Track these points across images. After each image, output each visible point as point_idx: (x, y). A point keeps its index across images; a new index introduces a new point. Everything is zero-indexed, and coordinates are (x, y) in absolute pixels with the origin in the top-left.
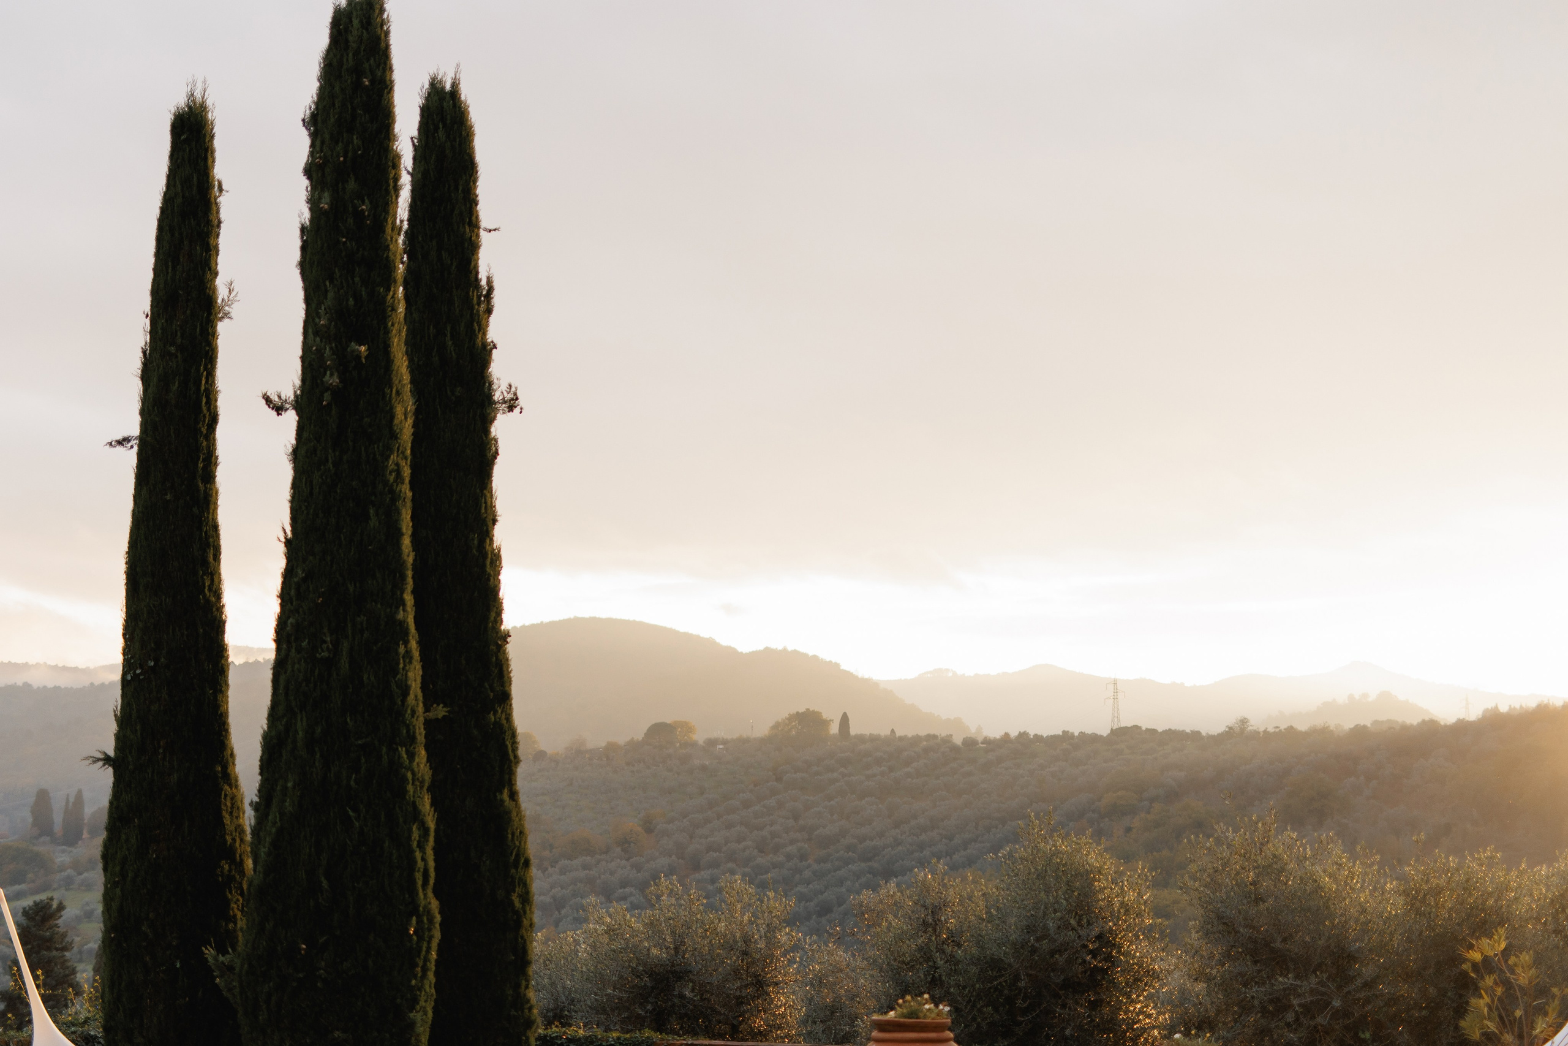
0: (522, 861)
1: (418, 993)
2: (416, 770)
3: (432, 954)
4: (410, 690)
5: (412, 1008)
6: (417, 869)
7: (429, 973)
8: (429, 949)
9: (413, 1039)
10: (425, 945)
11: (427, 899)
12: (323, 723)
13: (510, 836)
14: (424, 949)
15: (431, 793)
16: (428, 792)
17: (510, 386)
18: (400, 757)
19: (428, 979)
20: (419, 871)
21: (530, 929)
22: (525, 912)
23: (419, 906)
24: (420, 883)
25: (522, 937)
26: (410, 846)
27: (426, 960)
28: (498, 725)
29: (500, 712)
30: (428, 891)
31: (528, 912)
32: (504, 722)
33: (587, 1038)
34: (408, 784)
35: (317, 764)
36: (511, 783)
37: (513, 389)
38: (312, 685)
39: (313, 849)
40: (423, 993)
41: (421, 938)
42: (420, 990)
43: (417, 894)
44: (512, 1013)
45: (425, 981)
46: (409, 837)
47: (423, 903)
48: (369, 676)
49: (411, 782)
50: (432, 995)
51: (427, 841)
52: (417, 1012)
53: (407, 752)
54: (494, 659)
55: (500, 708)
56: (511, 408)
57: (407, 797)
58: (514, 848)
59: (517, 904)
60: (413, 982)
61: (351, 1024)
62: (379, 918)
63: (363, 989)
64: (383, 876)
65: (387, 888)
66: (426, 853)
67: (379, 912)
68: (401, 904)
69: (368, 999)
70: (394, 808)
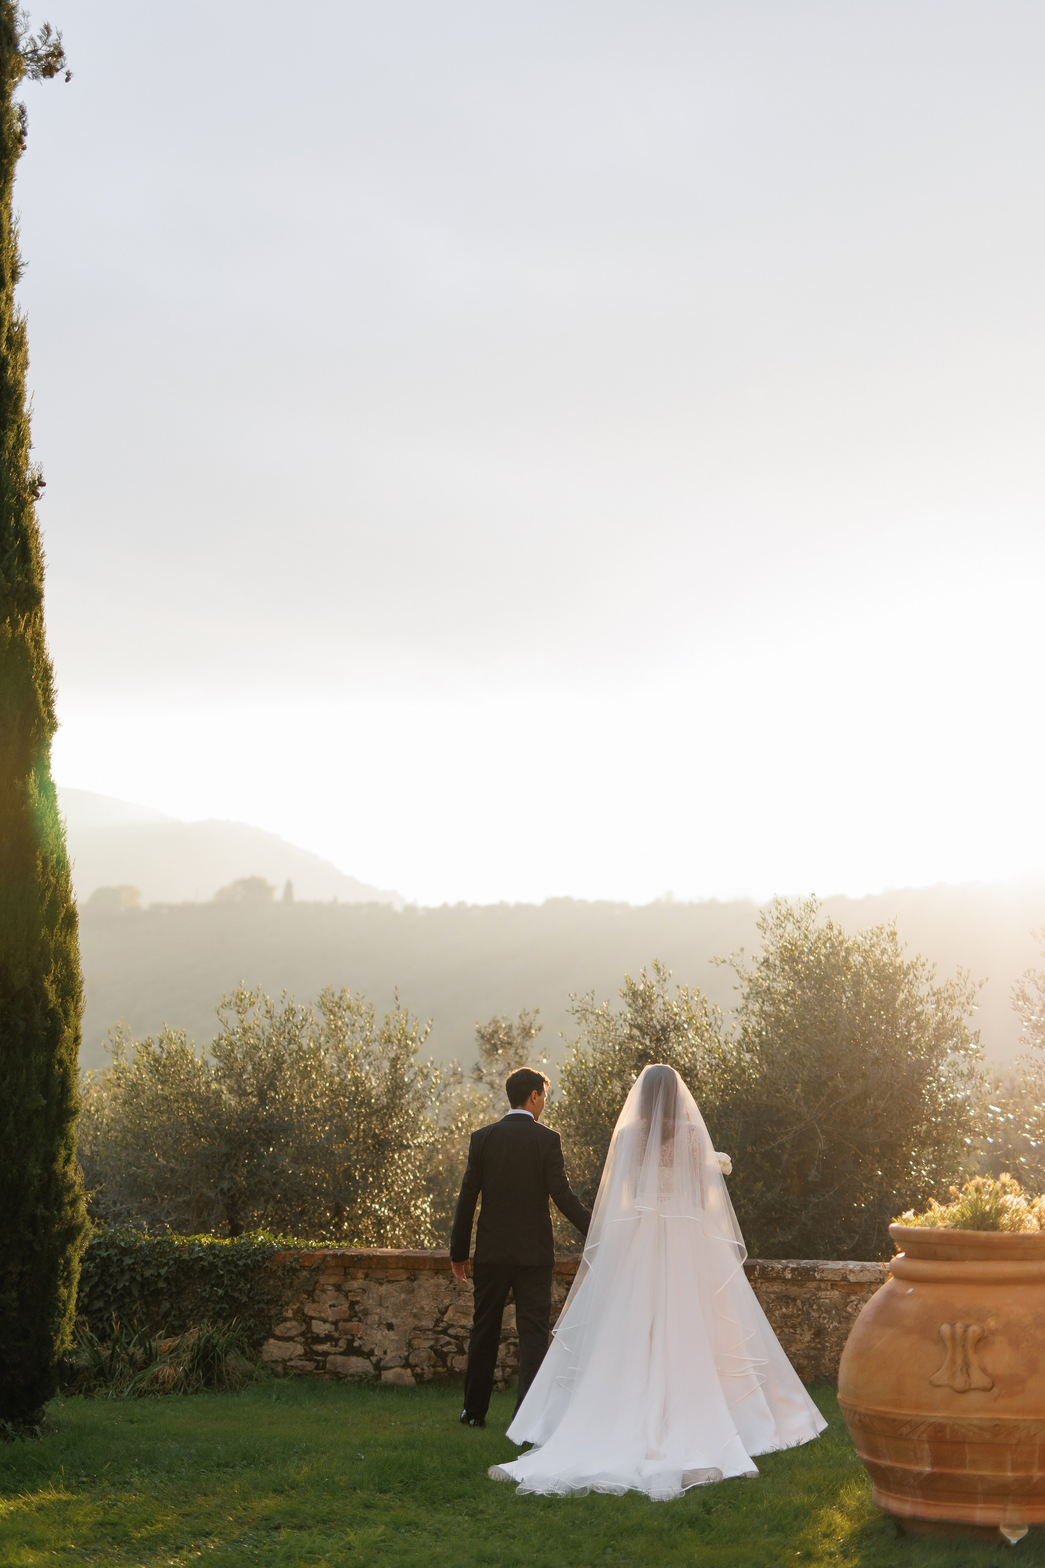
13: (39, 863)
17: (47, 28)
21: (73, 1046)
22: (66, 1013)
25: (61, 1062)
28: (18, 646)
29: (23, 624)
31: (72, 1013)
33: (155, 1246)
37: (53, 38)
44: (38, 1212)
54: (12, 521)
55: (23, 617)
56: (49, 71)
58: (48, 888)
59: (53, 997)
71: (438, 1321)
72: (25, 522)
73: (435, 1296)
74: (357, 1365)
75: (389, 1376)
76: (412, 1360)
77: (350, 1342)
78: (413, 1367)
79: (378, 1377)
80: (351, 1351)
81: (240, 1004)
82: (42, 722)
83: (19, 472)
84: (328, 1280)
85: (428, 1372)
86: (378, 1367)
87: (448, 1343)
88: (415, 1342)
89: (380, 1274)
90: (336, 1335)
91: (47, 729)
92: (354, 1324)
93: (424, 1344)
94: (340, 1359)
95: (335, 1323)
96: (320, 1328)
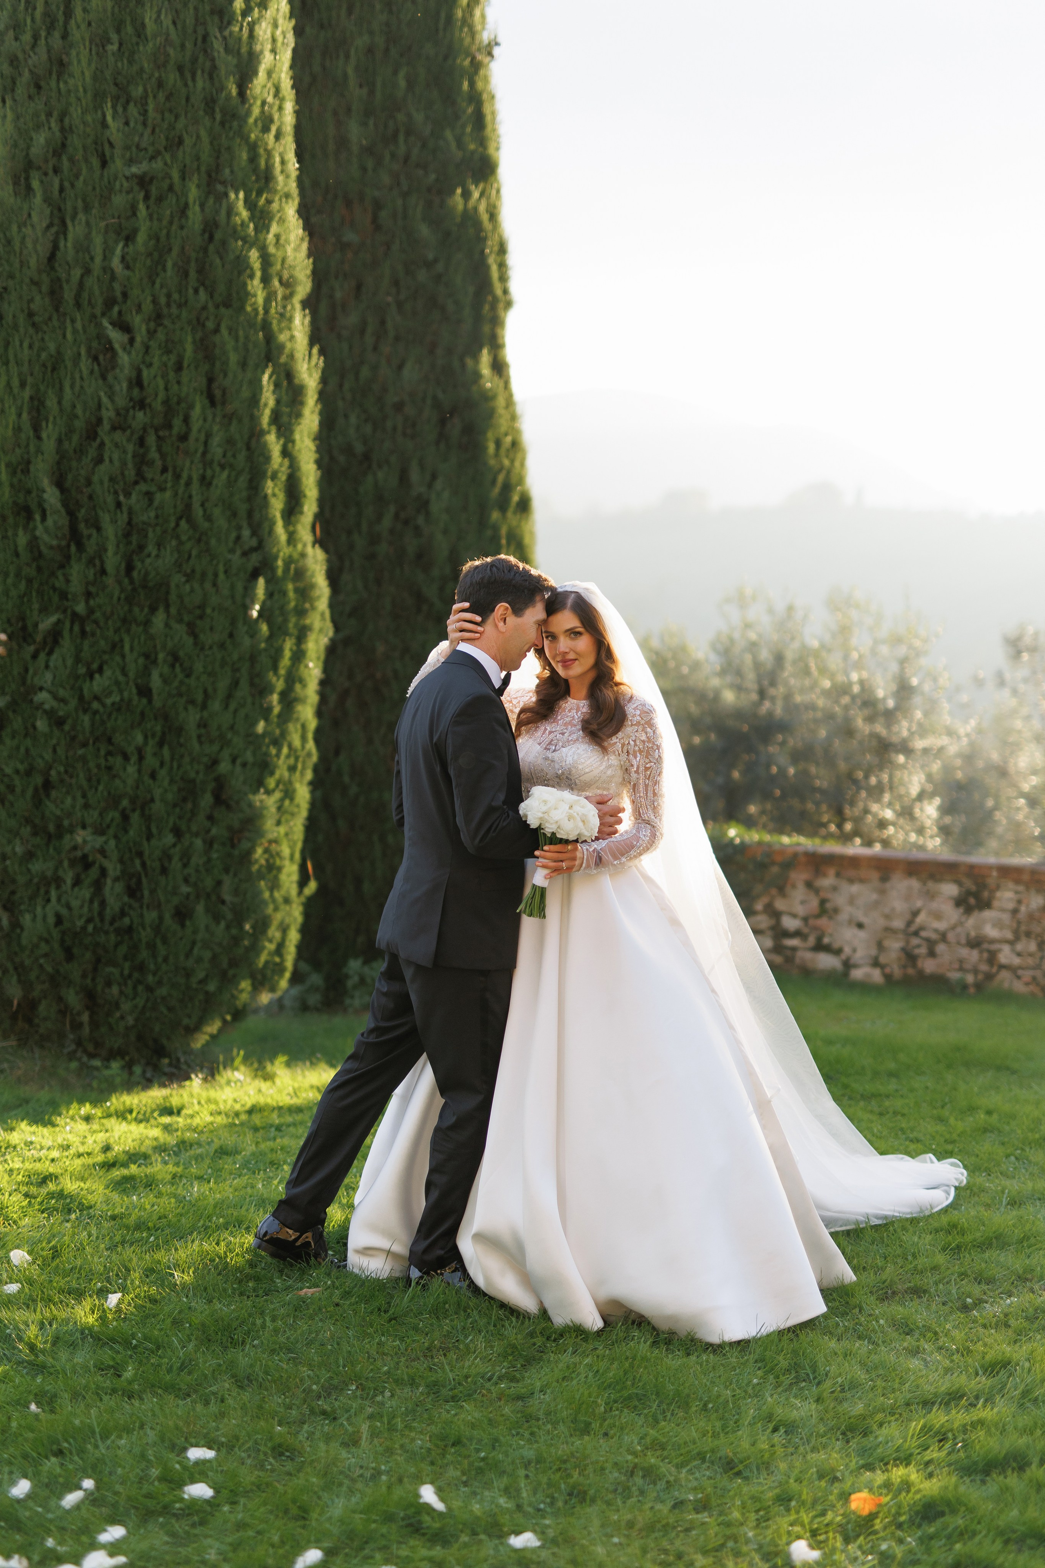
0: (516, 498)
1: (273, 751)
2: (272, 250)
3: (307, 666)
4: (259, 63)
5: (259, 784)
6: (269, 474)
7: (299, 708)
8: (299, 656)
9: (259, 851)
10: (288, 646)
11: (295, 546)
12: (53, 125)
13: (492, 444)
14: (287, 654)
15: (311, 313)
16: (304, 309)
18: (231, 211)
19: (298, 719)
20: (274, 477)
23: (276, 558)
24: (277, 505)
26: (254, 420)
27: (293, 678)
28: (471, 219)
29: (476, 195)
30: (299, 527)
32: (485, 217)
34: (252, 277)
35: (35, 218)
36: (496, 345)
38: (27, 37)
39: (25, 416)
40: (285, 750)
41: (278, 631)
42: (277, 743)
43: (271, 531)
45: (291, 727)
46: (254, 400)
47: (285, 551)
48: (159, 13)
49: (258, 274)
50: (309, 755)
51: (299, 415)
52: (268, 792)
53: (250, 205)
54: (465, 85)
55: (477, 188)
57: (249, 309)
58: (501, 471)
60: (261, 727)
61: (114, 815)
62: (177, 579)
63: (139, 738)
64: (188, 484)
65: (198, 512)
66: (293, 442)
67: (178, 565)
68: (232, 551)
69: (151, 761)
70: (217, 331)
71: (909, 923)
72: (480, 85)
73: (908, 898)
74: (826, 961)
75: (857, 974)
76: (882, 960)
77: (819, 939)
78: (882, 967)
79: (846, 974)
80: (820, 947)
81: (742, 600)
82: (495, 300)
83: (473, 33)
84: (799, 877)
85: (897, 972)
86: (848, 965)
87: (918, 946)
88: (887, 943)
89: (852, 873)
90: (806, 930)
91: (501, 305)
92: (823, 922)
93: (895, 945)
94: (808, 955)
95: (805, 919)
96: (790, 923)
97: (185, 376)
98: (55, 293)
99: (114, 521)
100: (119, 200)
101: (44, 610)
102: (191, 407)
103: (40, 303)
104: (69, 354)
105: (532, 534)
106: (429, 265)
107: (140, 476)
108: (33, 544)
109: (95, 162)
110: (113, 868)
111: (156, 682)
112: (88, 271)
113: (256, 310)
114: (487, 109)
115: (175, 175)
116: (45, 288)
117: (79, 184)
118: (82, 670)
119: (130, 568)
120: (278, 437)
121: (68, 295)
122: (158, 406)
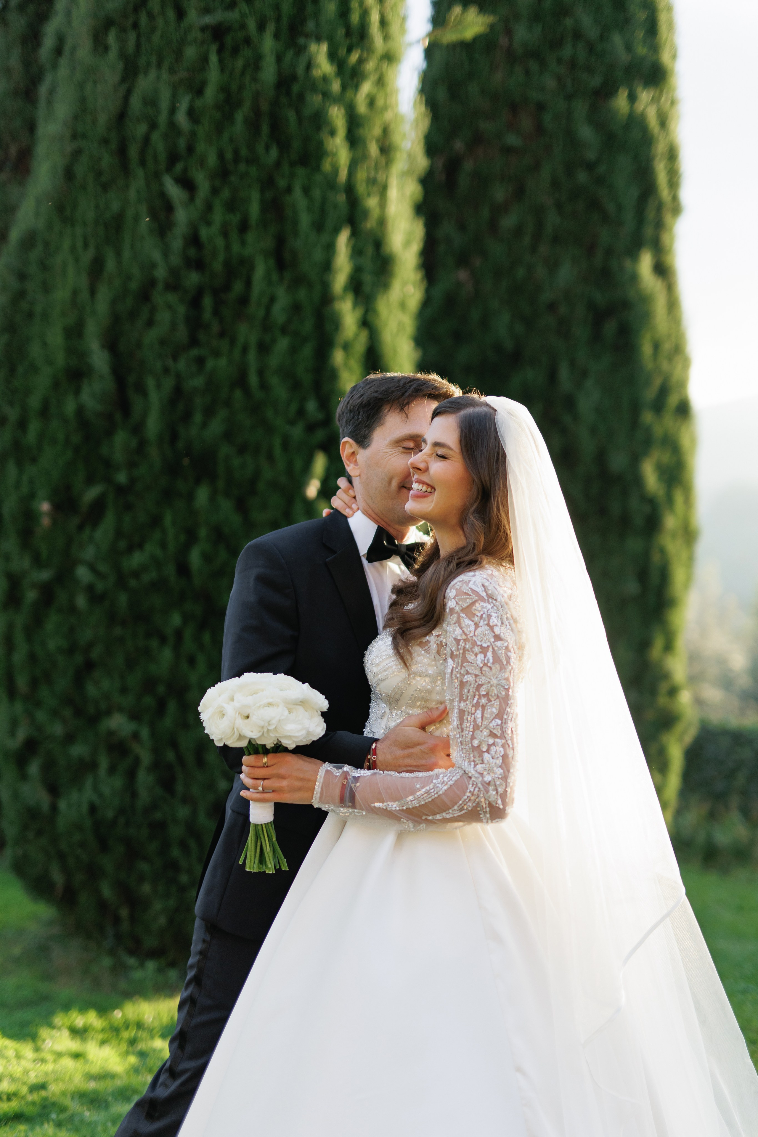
18: (310, 64)
49: (342, 133)
61: (149, 701)
62: (225, 450)
63: (176, 619)
64: (245, 350)
65: (253, 379)
66: (375, 312)
67: (228, 435)
68: (292, 423)
69: (189, 644)
70: (289, 190)
82: (662, 205)
91: (667, 210)
97: (251, 237)
98: (122, 151)
99: (159, 386)
100: (190, 52)
101: (90, 480)
102: (252, 268)
103: (107, 160)
104: (130, 213)
105: (694, 441)
106: (590, 167)
107: (194, 342)
108: (80, 411)
109: (171, 14)
110: (146, 757)
111: (195, 558)
112: (153, 126)
113: (336, 171)
114: (662, 18)
115: (252, 25)
116: (114, 146)
117: (156, 38)
118: (122, 544)
119: (174, 437)
120: (355, 305)
121: (133, 152)
122: (218, 266)
